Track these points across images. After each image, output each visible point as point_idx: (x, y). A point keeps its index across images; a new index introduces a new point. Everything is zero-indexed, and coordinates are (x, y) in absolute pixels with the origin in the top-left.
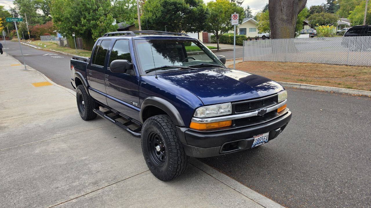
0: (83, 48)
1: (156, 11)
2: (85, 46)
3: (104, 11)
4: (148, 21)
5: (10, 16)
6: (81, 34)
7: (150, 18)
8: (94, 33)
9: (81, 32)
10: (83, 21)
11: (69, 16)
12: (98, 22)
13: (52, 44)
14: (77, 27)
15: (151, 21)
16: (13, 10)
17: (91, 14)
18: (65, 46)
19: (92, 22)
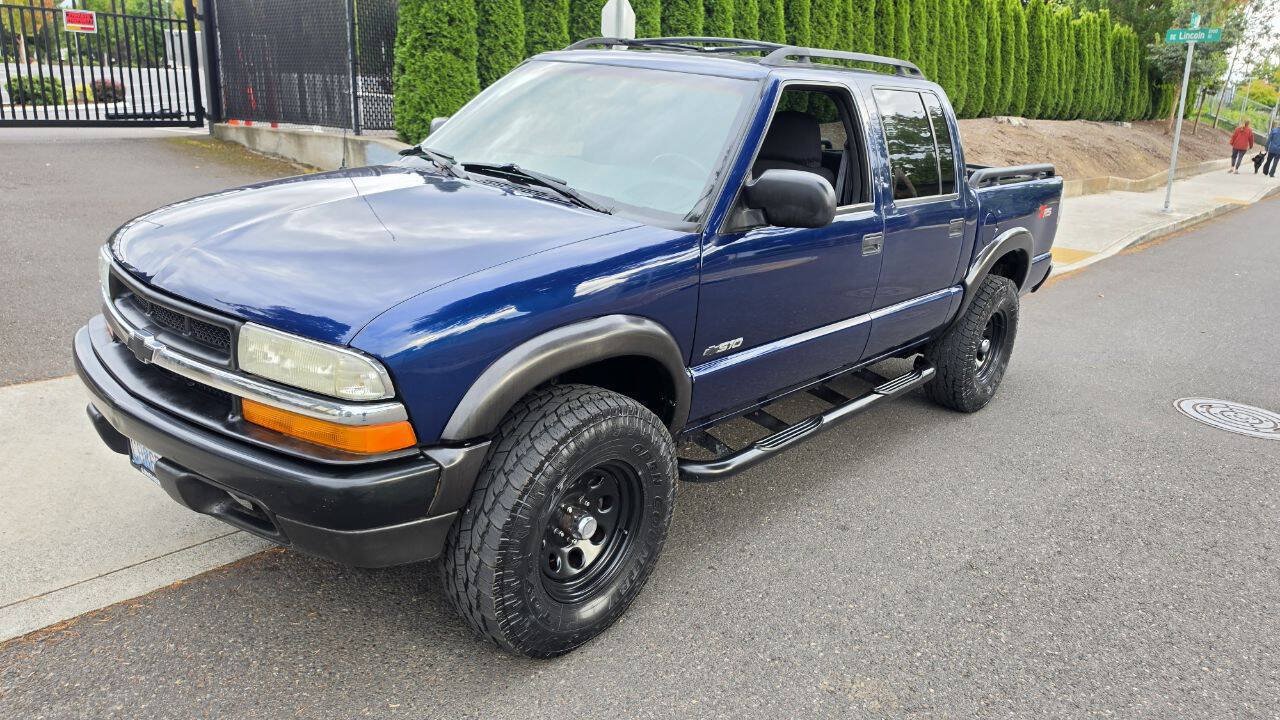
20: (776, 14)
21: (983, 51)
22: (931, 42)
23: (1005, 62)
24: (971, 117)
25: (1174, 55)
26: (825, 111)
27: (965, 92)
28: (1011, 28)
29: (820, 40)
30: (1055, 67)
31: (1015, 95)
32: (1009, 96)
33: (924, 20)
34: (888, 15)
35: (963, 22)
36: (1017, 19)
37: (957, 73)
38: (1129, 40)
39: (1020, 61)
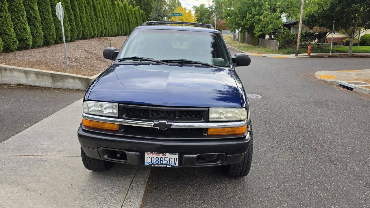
0: (248, 42)
1: (324, 3)
2: (250, 41)
3: (269, 6)
4: (313, 15)
5: (208, 12)
6: (247, 29)
7: (315, 12)
8: (256, 28)
9: (246, 27)
10: (248, 16)
11: (237, 12)
12: (262, 17)
13: (228, 37)
14: (243, 21)
15: (316, 15)
16: (211, 8)
17: (257, 8)
18: (236, 40)
19: (256, 17)
20: (69, 6)
21: (118, 17)
22: (106, 15)
23: (122, 20)
24: (119, 36)
25: (156, 18)
26: (87, 36)
27: (116, 29)
28: (122, 11)
29: (81, 14)
30: (132, 22)
31: (126, 29)
32: (125, 30)
33: (104, 8)
34: (96, 7)
35: (112, 9)
36: (122, 8)
37: (114, 24)
38: (144, 14)
39: (125, 20)
